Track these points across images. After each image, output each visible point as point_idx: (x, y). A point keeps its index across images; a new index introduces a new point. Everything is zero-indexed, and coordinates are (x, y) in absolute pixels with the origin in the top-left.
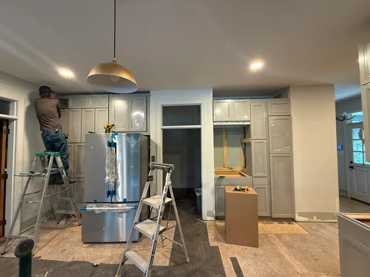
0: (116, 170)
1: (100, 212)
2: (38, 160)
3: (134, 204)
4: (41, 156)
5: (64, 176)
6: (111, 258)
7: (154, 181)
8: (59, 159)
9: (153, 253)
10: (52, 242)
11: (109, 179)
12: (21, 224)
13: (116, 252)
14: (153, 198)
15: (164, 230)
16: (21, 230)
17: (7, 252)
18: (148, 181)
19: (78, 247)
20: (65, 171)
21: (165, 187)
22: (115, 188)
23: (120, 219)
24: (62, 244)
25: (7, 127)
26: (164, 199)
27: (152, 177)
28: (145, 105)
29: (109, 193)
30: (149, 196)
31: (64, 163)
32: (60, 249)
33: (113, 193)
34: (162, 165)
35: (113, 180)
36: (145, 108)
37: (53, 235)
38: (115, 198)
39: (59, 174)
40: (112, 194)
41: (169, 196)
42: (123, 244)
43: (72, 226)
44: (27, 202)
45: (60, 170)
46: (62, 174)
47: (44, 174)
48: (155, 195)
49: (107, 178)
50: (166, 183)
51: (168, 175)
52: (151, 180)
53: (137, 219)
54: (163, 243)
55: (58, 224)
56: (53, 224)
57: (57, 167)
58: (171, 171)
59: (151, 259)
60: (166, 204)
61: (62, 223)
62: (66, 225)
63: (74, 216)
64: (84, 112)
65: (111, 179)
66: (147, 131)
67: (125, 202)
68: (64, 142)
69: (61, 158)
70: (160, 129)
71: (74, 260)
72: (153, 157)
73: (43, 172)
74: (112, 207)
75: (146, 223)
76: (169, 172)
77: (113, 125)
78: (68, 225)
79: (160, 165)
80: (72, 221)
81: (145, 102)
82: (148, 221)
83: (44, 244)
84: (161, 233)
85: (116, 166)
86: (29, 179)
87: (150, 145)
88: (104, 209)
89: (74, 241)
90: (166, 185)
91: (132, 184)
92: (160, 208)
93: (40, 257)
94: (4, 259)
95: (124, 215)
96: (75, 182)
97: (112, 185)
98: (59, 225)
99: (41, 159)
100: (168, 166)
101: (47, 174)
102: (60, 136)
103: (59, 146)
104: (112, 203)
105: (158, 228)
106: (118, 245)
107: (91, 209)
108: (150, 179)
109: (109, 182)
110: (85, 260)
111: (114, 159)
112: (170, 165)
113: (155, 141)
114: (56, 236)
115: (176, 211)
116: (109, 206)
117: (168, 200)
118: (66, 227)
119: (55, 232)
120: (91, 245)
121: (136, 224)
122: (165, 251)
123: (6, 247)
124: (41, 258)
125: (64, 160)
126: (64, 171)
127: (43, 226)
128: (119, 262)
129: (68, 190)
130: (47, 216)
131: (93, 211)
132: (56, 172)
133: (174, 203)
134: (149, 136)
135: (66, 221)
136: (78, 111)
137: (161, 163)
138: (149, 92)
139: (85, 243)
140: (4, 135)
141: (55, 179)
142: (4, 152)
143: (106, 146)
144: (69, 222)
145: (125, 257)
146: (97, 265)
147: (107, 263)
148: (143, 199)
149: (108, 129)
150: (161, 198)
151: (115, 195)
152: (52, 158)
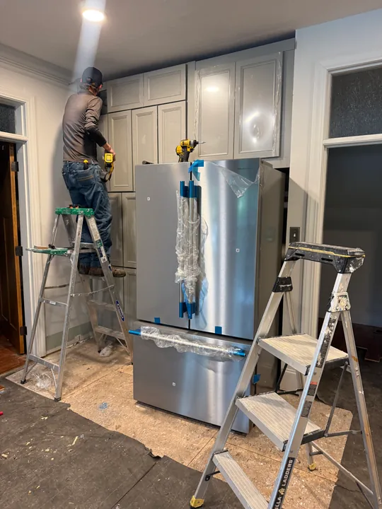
0: (200, 255)
1: (166, 346)
2: (60, 223)
3: (241, 345)
4: (65, 216)
5: (103, 259)
6: (187, 452)
7: (294, 293)
8: (92, 224)
9: (283, 485)
10: (88, 383)
11: (183, 276)
12: (47, 338)
13: (197, 442)
14: (290, 341)
15: (318, 435)
16: (47, 349)
17: (28, 381)
18: (276, 289)
19: (127, 408)
20: (106, 251)
21: (328, 316)
22: (197, 299)
23: (211, 373)
24: (102, 392)
25: (15, 159)
26: (324, 351)
27: (288, 280)
28: (279, 77)
29: (184, 307)
30: (277, 330)
31: (102, 234)
32: (99, 402)
33: (191, 308)
34: (321, 248)
35: (191, 279)
36: (279, 86)
37: (90, 372)
38: (197, 322)
39: (95, 254)
40: (189, 309)
41: (339, 342)
42: (214, 431)
43: (120, 361)
44: (48, 302)
45: (96, 247)
46: (99, 256)
47: (69, 252)
48: (294, 332)
49: (180, 272)
50: (334, 303)
51: (341, 283)
52: (285, 290)
53: (243, 383)
54: (312, 462)
55: (99, 352)
56: (92, 351)
57: (91, 241)
58: (352, 269)
59: (276, 500)
60: (328, 364)
61: (106, 351)
62: (111, 357)
63: (123, 342)
64: (136, 118)
65: (188, 275)
66: (280, 157)
67: (218, 334)
68: (100, 189)
69: (98, 223)
70: (321, 148)
71: (118, 430)
72: (295, 231)
73: (69, 248)
74: (191, 340)
75: (267, 401)
76: (343, 272)
77: (196, 143)
78: (115, 359)
79: (315, 247)
80: (122, 353)
81: (280, 68)
82: (273, 396)
83: (77, 383)
84: (307, 439)
85: (199, 244)
86: (50, 258)
87: (286, 199)
88: (173, 340)
89: (121, 392)
90: (332, 308)
91: (240, 296)
92: (311, 373)
93: (69, 405)
94: (24, 391)
95: (220, 365)
96: (124, 275)
97: (191, 289)
98: (101, 353)
99: (65, 223)
100: (345, 252)
101: (74, 253)
102: (92, 176)
103: (90, 197)
104: (190, 330)
105: (301, 426)
106: (202, 429)
107: (148, 335)
108: (283, 285)
109: (183, 281)
110: (136, 438)
111: (196, 228)
112: (350, 250)
113: (302, 186)
114: (94, 374)
115: (361, 392)
116: (183, 337)
117: (334, 354)
118: (110, 362)
119: (94, 367)
120: (149, 410)
121: (241, 395)
122: (317, 484)
123: (27, 372)
124: (71, 408)
125: (103, 227)
126: (102, 248)
127: (78, 351)
128: (203, 467)
129: (112, 289)
130: (83, 334)
131: (151, 342)
132: (90, 251)
133: (355, 368)
134: (286, 171)
135: (112, 349)
136: (125, 117)
137: (319, 241)
138: (291, 35)
139: (139, 403)
140: (12, 174)
141: (88, 264)
142: (14, 206)
143: (178, 195)
144: (116, 353)
145: (212, 464)
146: (158, 458)
147: (176, 459)
148: (263, 336)
149: (185, 153)
150: (314, 345)
151: (197, 314)
152: (81, 219)
